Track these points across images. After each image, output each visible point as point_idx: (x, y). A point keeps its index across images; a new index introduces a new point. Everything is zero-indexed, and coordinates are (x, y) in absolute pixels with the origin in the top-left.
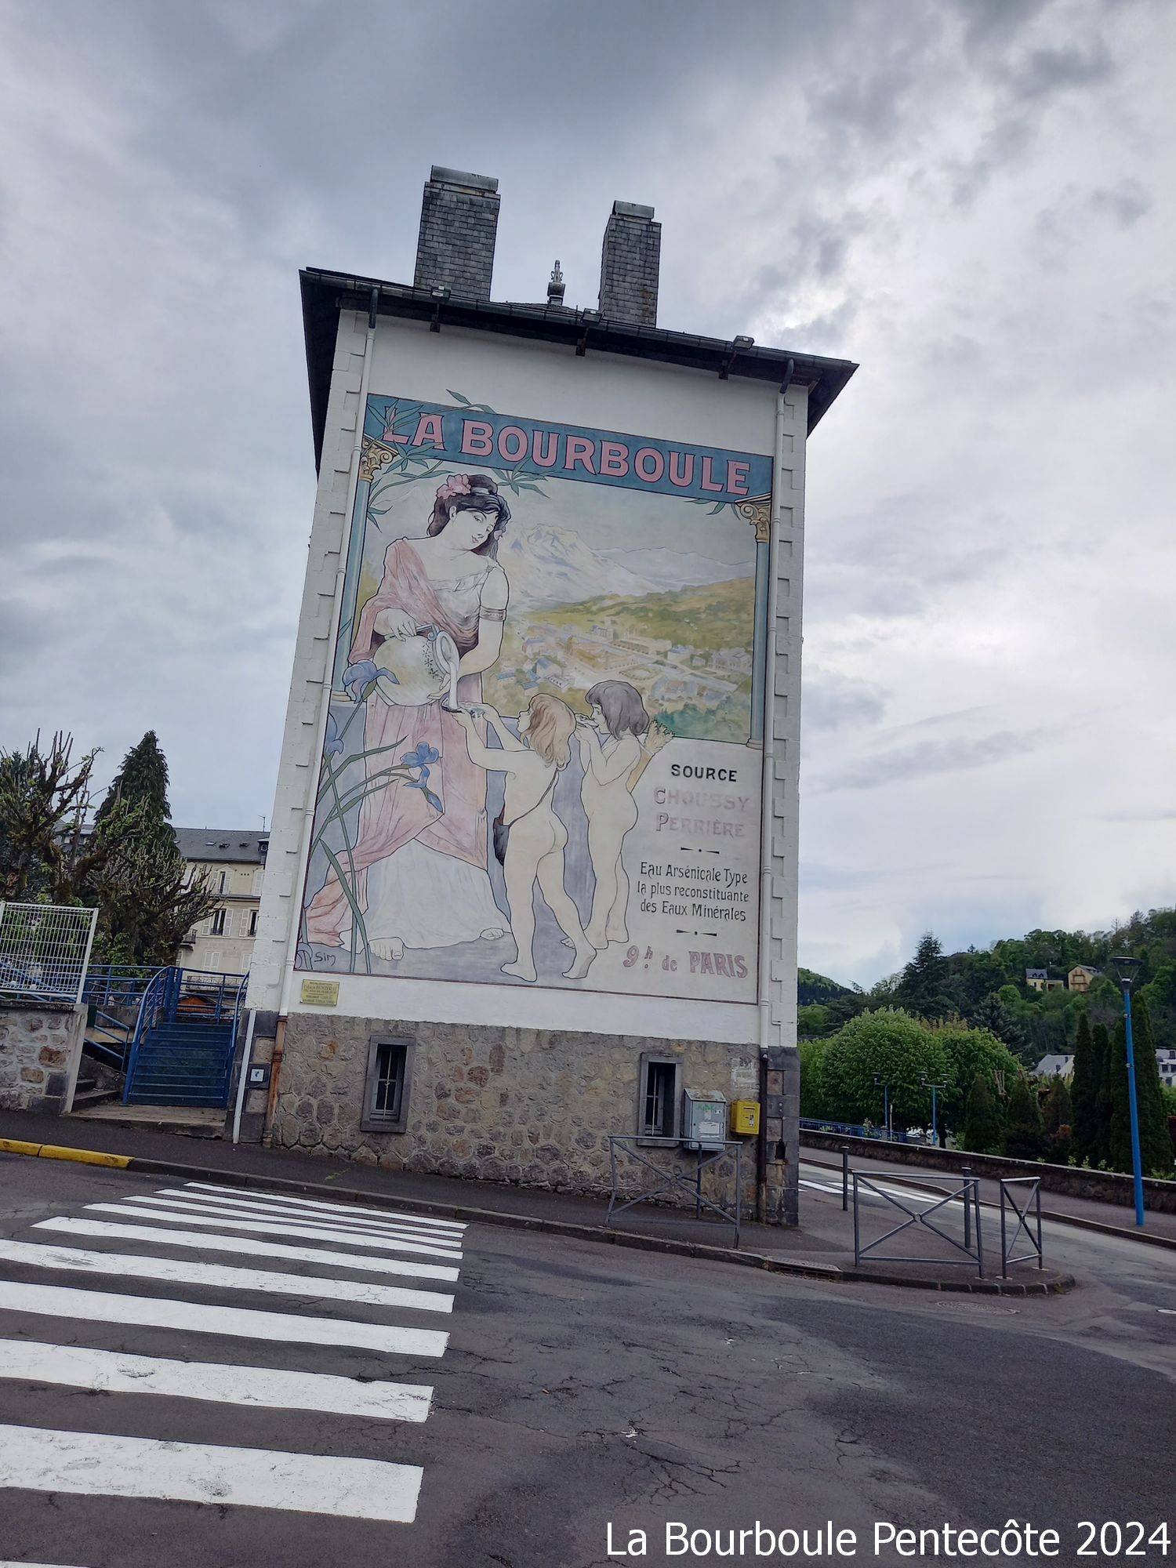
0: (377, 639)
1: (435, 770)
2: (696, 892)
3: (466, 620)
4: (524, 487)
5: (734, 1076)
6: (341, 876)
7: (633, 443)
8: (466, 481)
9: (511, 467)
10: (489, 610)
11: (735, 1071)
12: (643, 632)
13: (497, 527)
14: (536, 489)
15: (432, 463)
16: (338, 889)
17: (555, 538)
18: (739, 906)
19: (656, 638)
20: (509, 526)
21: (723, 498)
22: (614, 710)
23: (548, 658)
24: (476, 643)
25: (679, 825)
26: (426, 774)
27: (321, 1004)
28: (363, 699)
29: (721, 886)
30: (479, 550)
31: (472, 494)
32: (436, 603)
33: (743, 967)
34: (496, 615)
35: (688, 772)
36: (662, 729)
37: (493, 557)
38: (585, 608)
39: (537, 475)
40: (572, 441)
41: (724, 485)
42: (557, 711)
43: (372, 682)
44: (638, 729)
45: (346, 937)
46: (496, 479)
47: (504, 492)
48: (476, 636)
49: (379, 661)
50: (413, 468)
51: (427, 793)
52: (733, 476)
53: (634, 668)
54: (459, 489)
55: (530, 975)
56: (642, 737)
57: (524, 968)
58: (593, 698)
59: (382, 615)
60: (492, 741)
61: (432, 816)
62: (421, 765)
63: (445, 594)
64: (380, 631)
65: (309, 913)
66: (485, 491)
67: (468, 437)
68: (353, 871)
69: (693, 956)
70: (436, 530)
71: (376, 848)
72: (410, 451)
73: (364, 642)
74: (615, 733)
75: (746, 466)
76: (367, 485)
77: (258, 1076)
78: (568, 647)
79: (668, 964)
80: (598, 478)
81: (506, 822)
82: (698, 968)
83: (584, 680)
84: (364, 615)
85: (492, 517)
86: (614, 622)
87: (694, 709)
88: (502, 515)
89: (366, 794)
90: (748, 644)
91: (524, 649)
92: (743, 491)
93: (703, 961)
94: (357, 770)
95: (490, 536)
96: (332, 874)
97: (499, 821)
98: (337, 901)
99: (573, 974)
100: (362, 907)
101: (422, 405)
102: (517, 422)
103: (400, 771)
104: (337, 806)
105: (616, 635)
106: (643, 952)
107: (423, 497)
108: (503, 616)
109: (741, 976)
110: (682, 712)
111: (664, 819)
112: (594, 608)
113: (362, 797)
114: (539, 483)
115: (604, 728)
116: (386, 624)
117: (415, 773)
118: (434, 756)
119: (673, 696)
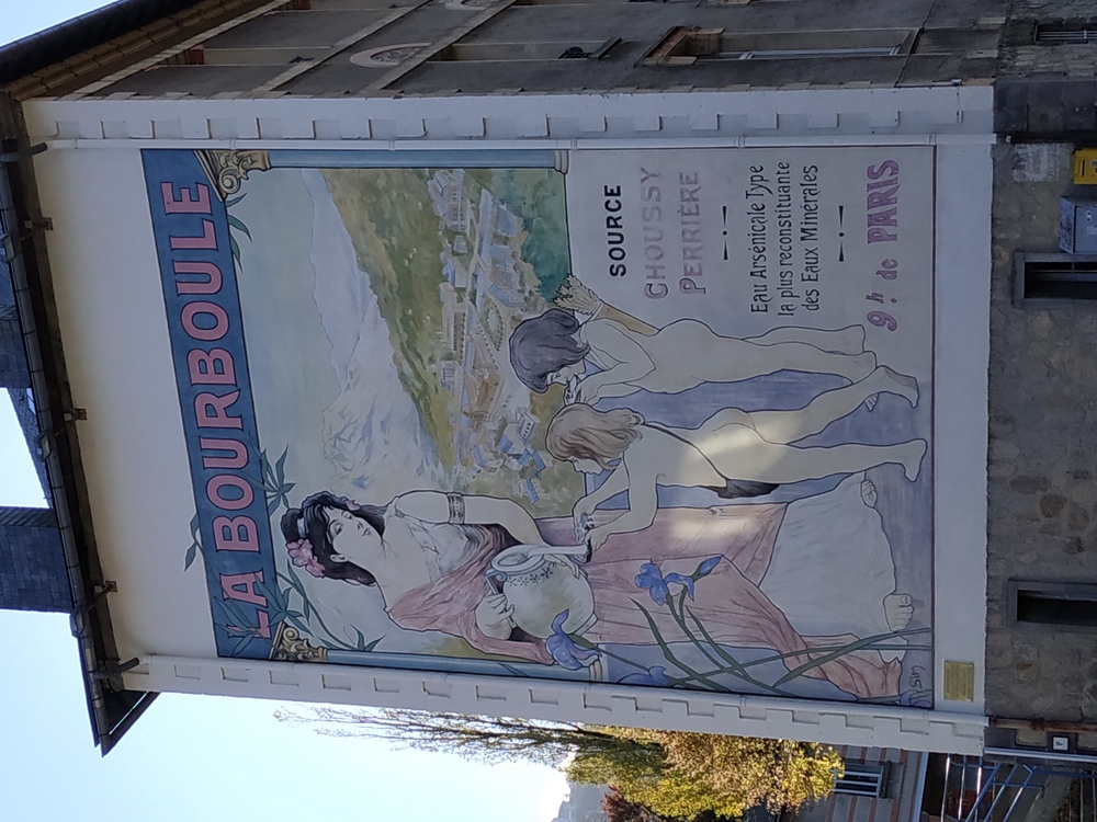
0: (517, 635)
1: (668, 567)
2: (784, 237)
3: (471, 538)
4: (281, 477)
5: (1039, 177)
6: (812, 663)
7: (182, 346)
8: (293, 545)
9: (259, 492)
10: (453, 513)
11: (1031, 176)
12: (436, 321)
13: (345, 508)
14: (280, 464)
15: (283, 585)
16: (830, 666)
17: (337, 437)
18: (796, 177)
19: (440, 304)
20: (338, 493)
21: (220, 216)
22: (551, 356)
23: (498, 440)
24: (497, 526)
25: (693, 263)
26: (674, 577)
27: (971, 681)
28: (595, 648)
29: (770, 201)
30: (380, 528)
31: (308, 536)
32: (456, 574)
33: (884, 167)
34: (457, 506)
35: (617, 254)
36: (564, 291)
37: (384, 510)
38: (422, 398)
39: (262, 462)
40: (203, 420)
41: (202, 217)
42: (565, 427)
43: (572, 639)
44: (569, 324)
45: (889, 656)
46: (281, 511)
47: (296, 500)
48: (488, 526)
49: (546, 633)
50: (295, 603)
51: (698, 575)
52: (186, 206)
53: (489, 332)
54: (307, 552)
55: (918, 448)
56: (580, 318)
57: (911, 455)
58: (539, 382)
59: (487, 632)
60: (620, 502)
61: (728, 567)
62: (664, 583)
63: (445, 564)
64: (507, 633)
65: (864, 695)
66: (301, 523)
67: (236, 544)
68: (807, 651)
69: (872, 238)
70: (368, 578)
71: (774, 628)
72: (277, 608)
73: (523, 650)
74: (580, 354)
75: (167, 188)
76: (330, 654)
77: (1061, 743)
78: (477, 418)
79: (888, 271)
80: (242, 384)
81: (723, 484)
82: (890, 230)
83: (516, 396)
84: (492, 651)
85: (332, 514)
86: (431, 360)
87: (527, 248)
88: (325, 501)
89: (710, 641)
90: (421, 176)
91: (492, 470)
92: (203, 191)
93: (880, 224)
94: (683, 650)
95: (356, 514)
96: (812, 672)
97: (721, 492)
98: (846, 666)
99: (912, 395)
100: (850, 640)
101: (213, 598)
102: (200, 489)
103: (677, 606)
104: (730, 671)
105: (449, 357)
106: (875, 306)
107: (328, 593)
108: (456, 496)
109: (895, 170)
110: (536, 265)
111: (687, 284)
112: (419, 385)
113: (715, 645)
114: (272, 461)
115: (577, 368)
116: (498, 626)
117: (675, 589)
118: (652, 567)
119: (516, 279)
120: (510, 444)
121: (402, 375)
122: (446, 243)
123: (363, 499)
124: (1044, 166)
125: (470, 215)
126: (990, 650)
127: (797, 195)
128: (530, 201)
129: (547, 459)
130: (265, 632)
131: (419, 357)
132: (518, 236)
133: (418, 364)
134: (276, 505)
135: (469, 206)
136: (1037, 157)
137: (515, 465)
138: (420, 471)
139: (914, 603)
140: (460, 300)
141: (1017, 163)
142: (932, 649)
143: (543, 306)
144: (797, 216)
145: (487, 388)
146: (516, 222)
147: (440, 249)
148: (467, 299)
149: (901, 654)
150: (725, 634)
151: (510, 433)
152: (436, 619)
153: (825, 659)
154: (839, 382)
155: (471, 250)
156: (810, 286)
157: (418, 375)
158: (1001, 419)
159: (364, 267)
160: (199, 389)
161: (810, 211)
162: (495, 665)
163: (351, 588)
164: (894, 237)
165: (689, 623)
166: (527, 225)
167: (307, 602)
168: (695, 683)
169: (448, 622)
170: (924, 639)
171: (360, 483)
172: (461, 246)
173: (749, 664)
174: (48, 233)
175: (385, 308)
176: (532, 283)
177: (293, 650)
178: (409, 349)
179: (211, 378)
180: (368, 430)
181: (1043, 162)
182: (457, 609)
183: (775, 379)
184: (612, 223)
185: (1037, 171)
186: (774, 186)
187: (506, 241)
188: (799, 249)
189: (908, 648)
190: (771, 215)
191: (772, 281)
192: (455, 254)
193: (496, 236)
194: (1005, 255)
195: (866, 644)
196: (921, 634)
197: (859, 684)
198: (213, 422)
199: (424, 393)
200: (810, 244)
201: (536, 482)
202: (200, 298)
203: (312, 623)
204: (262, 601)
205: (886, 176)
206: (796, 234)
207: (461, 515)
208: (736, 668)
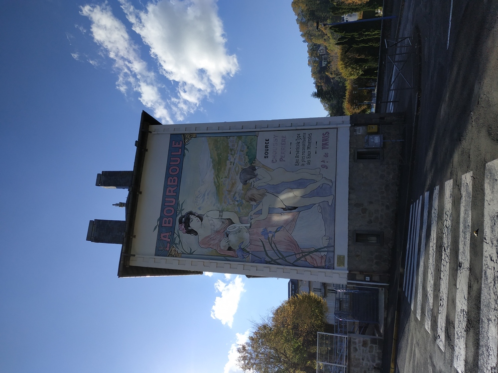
0: (230, 249)
1: (269, 229)
2: (303, 149)
3: (223, 222)
6: (303, 256)
8: (180, 225)
9: (176, 211)
10: (220, 216)
12: (225, 169)
13: (195, 215)
14: (183, 203)
15: (175, 235)
16: (308, 257)
17: (197, 197)
18: (307, 136)
20: (194, 211)
21: (183, 148)
22: (249, 176)
23: (233, 197)
24: (230, 219)
25: (283, 155)
26: (270, 232)
27: (344, 261)
28: (248, 252)
29: (301, 141)
30: (202, 220)
31: (184, 223)
32: (218, 232)
33: (326, 133)
35: (266, 153)
37: (204, 215)
39: (178, 204)
41: (179, 148)
42: (249, 194)
43: (243, 250)
44: (254, 169)
45: (323, 254)
48: (227, 219)
50: (177, 241)
51: (277, 231)
52: (177, 146)
53: (235, 170)
54: (183, 227)
56: (256, 168)
57: (330, 199)
58: (245, 183)
59: (222, 248)
61: (284, 229)
63: (215, 229)
65: (316, 265)
66: (183, 219)
67: (167, 225)
68: (302, 253)
69: (323, 148)
70: (196, 233)
71: (294, 246)
72: (172, 242)
73: (231, 253)
74: (255, 176)
75: (174, 142)
76: (183, 255)
77: (368, 278)
78: (230, 191)
79: (326, 155)
80: (178, 185)
81: (285, 207)
82: (327, 146)
84: (223, 253)
85: (192, 217)
86: (222, 178)
87: (247, 153)
88: (191, 213)
89: (278, 250)
90: (227, 138)
91: (231, 204)
92: (181, 142)
93: (325, 145)
95: (197, 216)
96: (303, 259)
97: (284, 209)
98: (312, 257)
99: (331, 184)
100: (313, 249)
102: (162, 211)
104: (282, 259)
105: (226, 177)
106: (323, 163)
108: (221, 212)
109: (329, 134)
110: (248, 156)
111: (281, 160)
112: (218, 184)
113: (279, 251)
114: (181, 203)
115: (254, 179)
116: (225, 246)
117: (270, 235)
118: (265, 229)
119: (244, 159)
120: (236, 198)
121: (215, 182)
122: (230, 152)
123: (199, 212)
124: (361, 131)
125: (236, 146)
126: (349, 251)
127: (307, 140)
128: (249, 142)
129: (244, 201)
130: (168, 249)
131: (219, 177)
132: (246, 150)
133: (219, 179)
134: (179, 214)
135: (236, 144)
136: (359, 129)
137: (236, 203)
138: (214, 205)
139: (330, 239)
140: (231, 164)
141: (355, 131)
142: (334, 252)
143: (249, 165)
144: (307, 144)
145: (233, 184)
146: (246, 147)
147: (228, 153)
148: (232, 164)
149: (326, 253)
150: (281, 248)
151: (237, 195)
152: (210, 245)
153: (306, 255)
154: (314, 181)
155: (235, 153)
156: (309, 159)
157: (218, 182)
158: (351, 189)
159: (211, 158)
160: (168, 186)
161: (309, 143)
162: (223, 258)
163: (192, 237)
164: (328, 148)
165: (273, 245)
166: (248, 148)
167: (180, 240)
168: (273, 262)
169: (213, 245)
170: (332, 249)
171: (200, 209)
172: (233, 152)
173: (286, 257)
174: (146, 152)
175: (214, 167)
176: (247, 160)
177: (173, 254)
178: (217, 176)
179: (172, 183)
180: (204, 195)
181: (360, 130)
182: (216, 241)
183: (300, 181)
184: (266, 147)
185: (359, 132)
186: (302, 138)
187: (243, 151)
188: (307, 151)
189: (328, 251)
190: (301, 144)
191: (300, 158)
192: (231, 154)
193: (241, 150)
194: (353, 150)
195: (317, 250)
196: (331, 247)
197: (315, 262)
198: (170, 194)
199: (219, 186)
200: (309, 150)
201: (241, 207)
202: (174, 165)
203: (180, 247)
204: (169, 240)
205: (327, 135)
206: (306, 148)
207: (222, 216)
208: (283, 258)
